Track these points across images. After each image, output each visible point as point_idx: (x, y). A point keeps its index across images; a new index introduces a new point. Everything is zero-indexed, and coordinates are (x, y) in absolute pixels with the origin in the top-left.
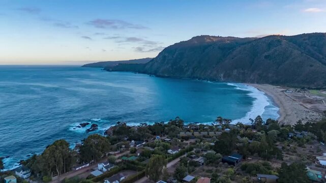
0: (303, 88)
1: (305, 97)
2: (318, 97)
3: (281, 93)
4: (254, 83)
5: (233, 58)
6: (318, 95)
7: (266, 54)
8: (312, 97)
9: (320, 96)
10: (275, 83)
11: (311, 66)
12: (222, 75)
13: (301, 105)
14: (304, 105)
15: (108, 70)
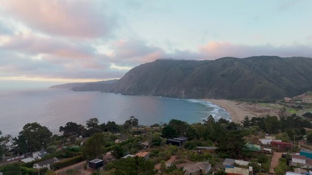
0: (254, 102)
1: (255, 108)
2: (267, 108)
3: (236, 106)
4: (212, 99)
5: (192, 77)
6: (266, 107)
7: (222, 73)
8: (261, 108)
9: (268, 107)
10: (230, 98)
11: (260, 83)
12: (183, 92)
13: (252, 113)
14: (255, 113)
15: (76, 90)
